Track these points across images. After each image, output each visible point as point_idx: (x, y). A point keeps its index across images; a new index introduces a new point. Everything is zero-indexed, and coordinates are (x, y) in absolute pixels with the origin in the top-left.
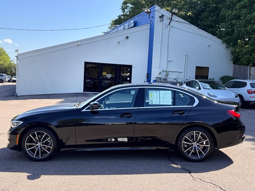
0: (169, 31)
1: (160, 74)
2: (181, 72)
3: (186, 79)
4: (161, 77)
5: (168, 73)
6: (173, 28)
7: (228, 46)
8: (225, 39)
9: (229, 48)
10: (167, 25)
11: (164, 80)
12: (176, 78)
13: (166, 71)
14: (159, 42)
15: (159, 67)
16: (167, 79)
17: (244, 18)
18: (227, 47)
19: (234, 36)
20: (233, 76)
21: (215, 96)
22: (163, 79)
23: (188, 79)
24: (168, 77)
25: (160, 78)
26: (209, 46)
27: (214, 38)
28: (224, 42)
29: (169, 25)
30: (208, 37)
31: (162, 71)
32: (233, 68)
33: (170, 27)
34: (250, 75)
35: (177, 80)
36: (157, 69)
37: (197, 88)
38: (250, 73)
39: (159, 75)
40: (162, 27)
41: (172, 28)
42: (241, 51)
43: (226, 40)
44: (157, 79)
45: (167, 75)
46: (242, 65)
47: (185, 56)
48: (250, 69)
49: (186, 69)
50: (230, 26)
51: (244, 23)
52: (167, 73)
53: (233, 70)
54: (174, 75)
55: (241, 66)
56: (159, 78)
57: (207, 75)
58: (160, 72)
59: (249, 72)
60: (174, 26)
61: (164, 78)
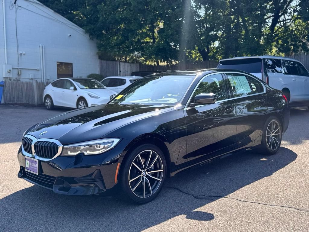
0: (16, 12)
1: (9, 72)
2: (39, 70)
3: (46, 79)
4: (11, 76)
5: (21, 71)
6: (21, 9)
7: (92, 38)
8: (88, 29)
9: (93, 40)
10: (12, 4)
11: (16, 81)
12: (33, 78)
13: (18, 69)
14: (4, 27)
15: (6, 63)
16: (20, 79)
17: (109, 4)
18: (90, 38)
19: (99, 25)
20: (100, 73)
21: (98, 97)
22: (14, 80)
23: (48, 78)
24: (22, 77)
25: (10, 78)
26: (70, 36)
27: (75, 26)
28: (87, 32)
29: (15, 3)
30: (67, 25)
31: (13, 68)
32: (99, 65)
33: (17, 7)
34: (120, 71)
35: (37, 81)
36: (4, 66)
37: (72, 88)
38: (120, 69)
39: (9, 74)
40: (5, 6)
41: (19, 8)
42: (109, 44)
43: (90, 29)
44: (5, 80)
45: (19, 74)
46: (110, 60)
47: (41, 48)
48: (120, 65)
49: (44, 65)
50: (92, 12)
51: (110, 9)
52: (19, 71)
53: (99, 67)
54: (29, 74)
55: (109, 62)
56: (8, 78)
57: (71, 73)
58: (10, 70)
59: (118, 68)
60: (22, 6)
61: (16, 78)
